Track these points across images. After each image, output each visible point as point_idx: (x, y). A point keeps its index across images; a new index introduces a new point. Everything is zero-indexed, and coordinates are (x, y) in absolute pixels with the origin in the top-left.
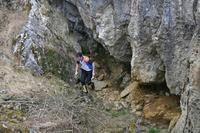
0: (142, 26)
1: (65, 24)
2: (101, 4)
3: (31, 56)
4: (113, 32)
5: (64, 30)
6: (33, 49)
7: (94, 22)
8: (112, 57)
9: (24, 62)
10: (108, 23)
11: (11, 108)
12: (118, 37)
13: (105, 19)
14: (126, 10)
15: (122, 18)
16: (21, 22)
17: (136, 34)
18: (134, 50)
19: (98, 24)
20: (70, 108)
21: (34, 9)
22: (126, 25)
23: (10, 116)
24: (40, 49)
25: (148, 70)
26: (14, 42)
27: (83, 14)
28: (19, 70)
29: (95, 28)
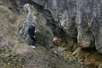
0: (82, 18)
1: (45, 20)
2: (62, 9)
3: (28, 36)
4: (68, 23)
5: (44, 23)
7: (58, 18)
8: (68, 35)
9: (24, 39)
10: (65, 18)
11: (17, 61)
12: (71, 25)
13: (64, 16)
14: (74, 11)
15: (72, 15)
16: (23, 19)
17: (80, 22)
18: (79, 31)
19: (61, 18)
21: (29, 13)
22: (74, 19)
23: (16, 64)
25: (86, 41)
27: (53, 14)
28: (22, 42)
29: (59, 21)
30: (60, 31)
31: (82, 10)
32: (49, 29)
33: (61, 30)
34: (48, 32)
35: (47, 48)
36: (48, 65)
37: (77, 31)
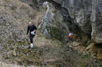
0: (97, 16)
1: (62, 17)
2: (78, 7)
3: (46, 30)
4: (83, 20)
5: (61, 20)
6: (47, 27)
7: (74, 15)
8: (83, 32)
9: (43, 33)
10: (81, 16)
11: (35, 52)
12: (86, 22)
13: (79, 14)
14: (90, 10)
15: (88, 13)
16: (43, 15)
17: (94, 20)
18: (93, 28)
19: (77, 16)
20: (62, 53)
21: (48, 10)
22: (89, 17)
24: (50, 27)
25: (99, 37)
26: (39, 24)
27: (70, 12)
28: (41, 36)
29: (75, 18)
30: (75, 27)
31: (97, 9)
32: (65, 25)
33: (77, 26)
34: (64, 28)
35: (63, 42)
36: (63, 58)
37: (91, 28)
